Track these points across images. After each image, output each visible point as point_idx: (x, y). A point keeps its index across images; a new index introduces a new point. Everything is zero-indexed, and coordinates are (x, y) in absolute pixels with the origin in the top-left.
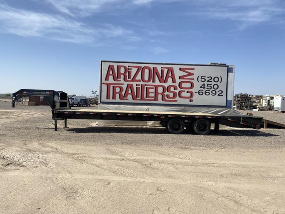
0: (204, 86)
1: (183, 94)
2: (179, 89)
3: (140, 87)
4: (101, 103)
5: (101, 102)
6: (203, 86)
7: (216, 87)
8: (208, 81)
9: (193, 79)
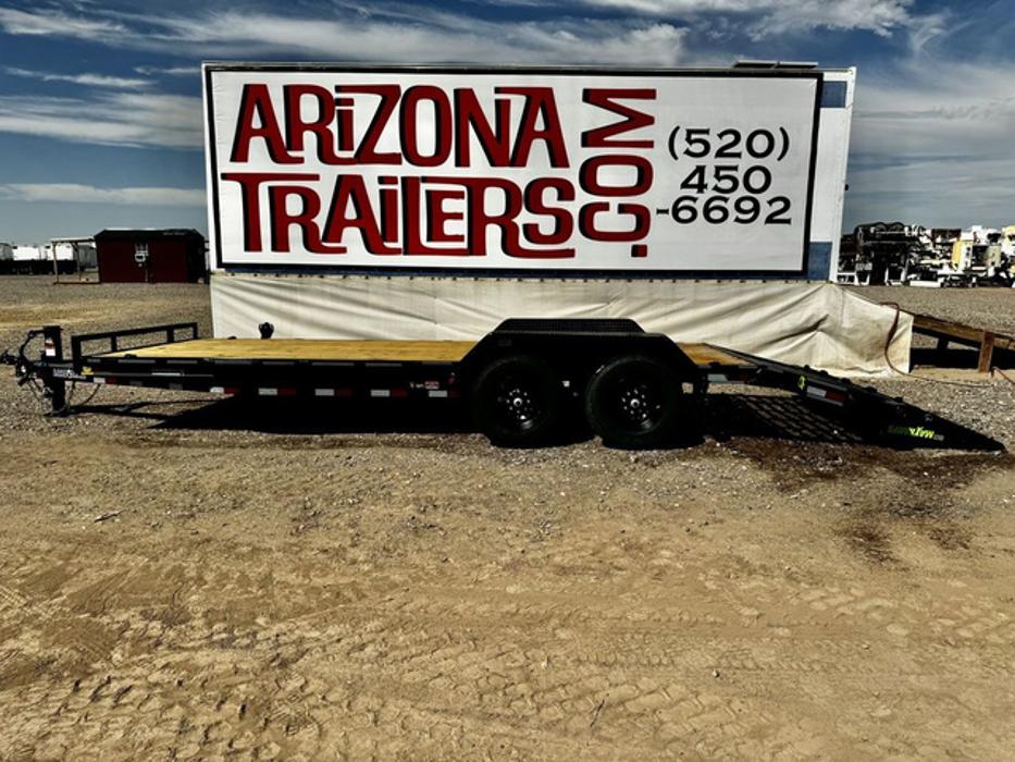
0: (702, 178)
1: (602, 222)
2: (583, 198)
5: (220, 264)
6: (697, 177)
7: (757, 180)
8: (720, 154)
9: (649, 144)
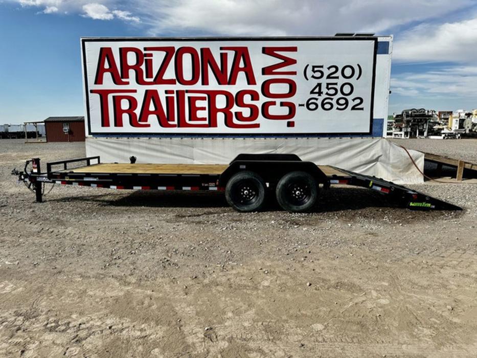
0: (320, 89)
1: (272, 110)
2: (263, 99)
3: (175, 95)
4: (91, 136)
5: (90, 133)
6: (318, 88)
7: (347, 89)
8: (329, 77)
9: (294, 73)
